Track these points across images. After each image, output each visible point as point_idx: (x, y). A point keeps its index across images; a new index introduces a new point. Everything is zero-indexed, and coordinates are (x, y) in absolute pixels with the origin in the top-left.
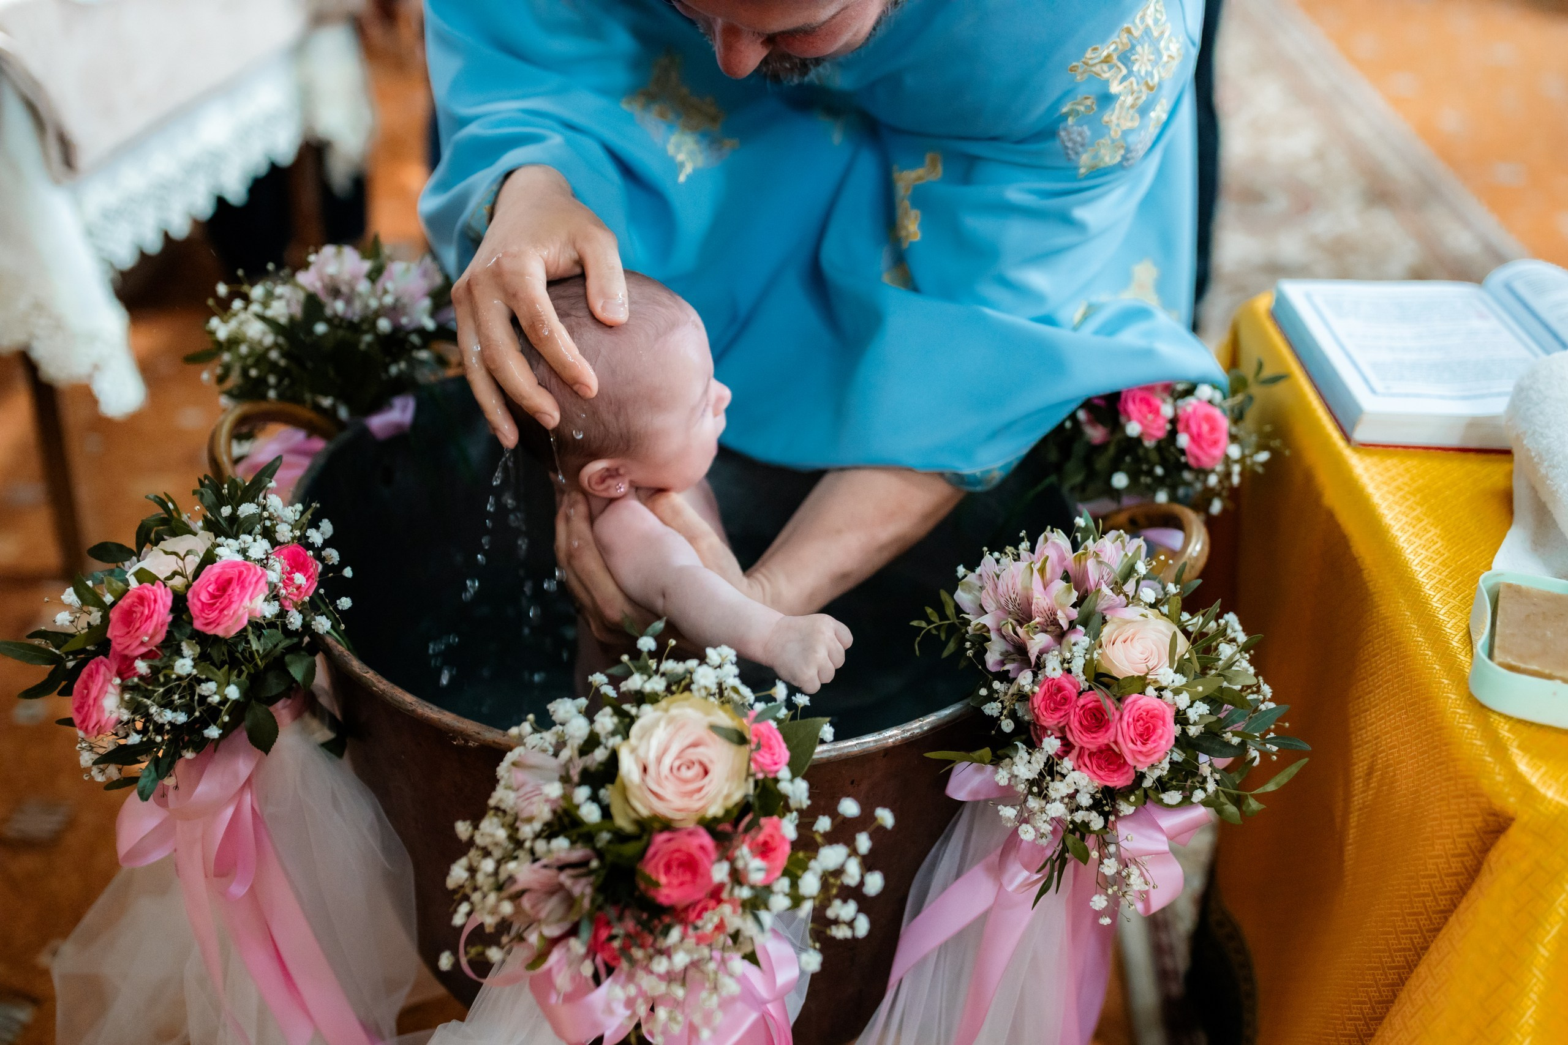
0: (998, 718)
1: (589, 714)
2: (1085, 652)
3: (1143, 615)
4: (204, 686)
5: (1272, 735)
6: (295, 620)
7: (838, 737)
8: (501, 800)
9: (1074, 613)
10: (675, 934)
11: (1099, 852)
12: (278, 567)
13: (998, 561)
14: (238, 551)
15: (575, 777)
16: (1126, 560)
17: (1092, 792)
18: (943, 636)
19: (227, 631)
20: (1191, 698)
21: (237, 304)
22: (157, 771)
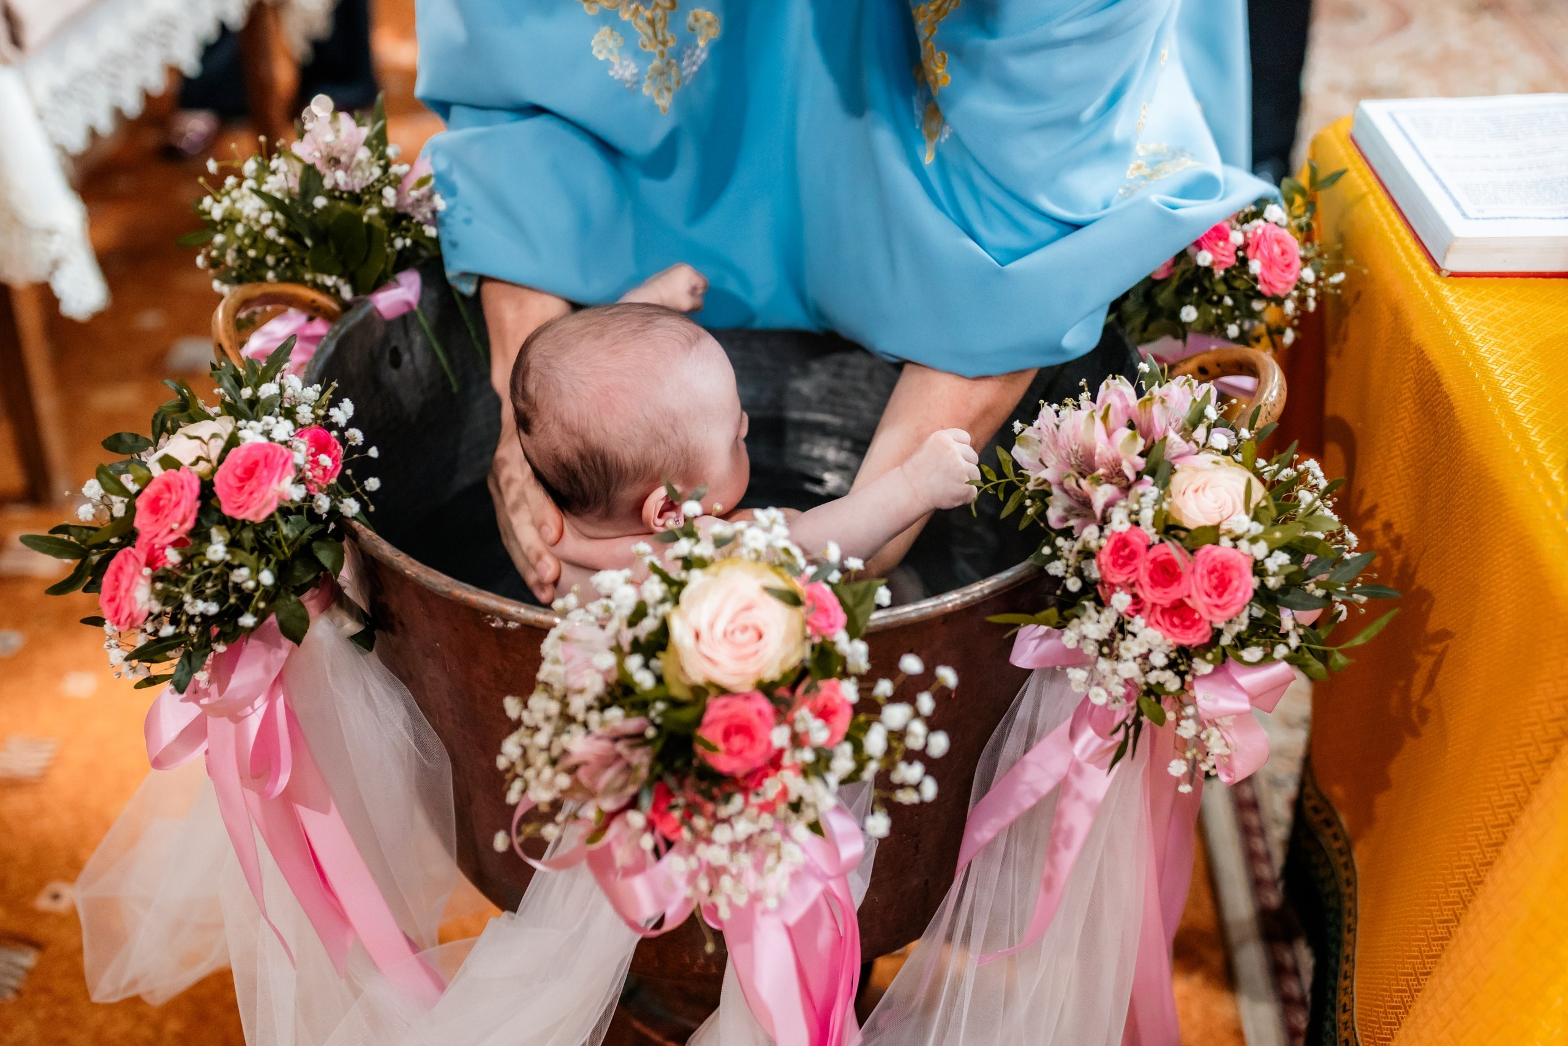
0: (1064, 578)
1: (636, 581)
2: (1153, 503)
3: (1214, 462)
4: (236, 572)
5: (1359, 585)
6: (323, 503)
7: (896, 602)
8: (550, 674)
9: (1141, 462)
10: (738, 800)
11: (1176, 714)
12: (303, 447)
13: (1057, 412)
14: (262, 434)
15: (626, 647)
16: (1194, 406)
17: (1167, 652)
18: (1001, 497)
19: (257, 514)
20: (1269, 547)
21: (230, 181)
22: (190, 664)
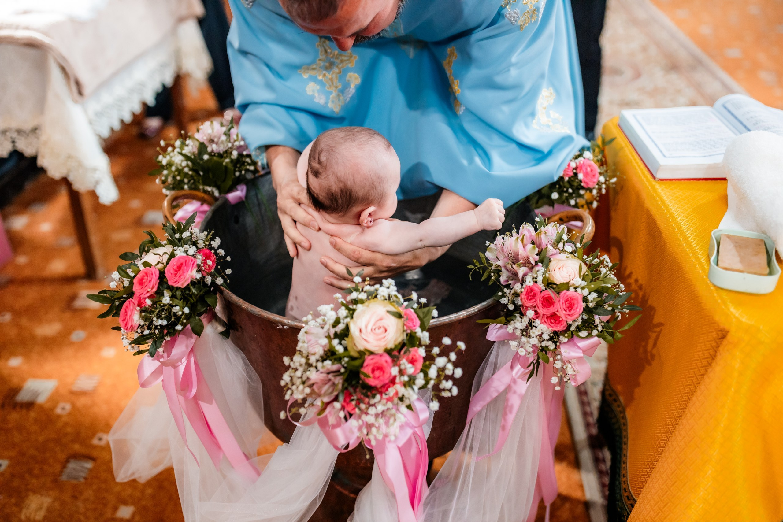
0: (507, 304)
1: (336, 309)
2: (542, 274)
3: (566, 257)
4: (174, 308)
5: (625, 305)
6: (209, 279)
7: (440, 315)
8: (301, 347)
9: (537, 258)
10: (378, 397)
11: (553, 358)
12: (200, 257)
13: (503, 238)
14: (184, 252)
15: (332, 336)
16: (558, 234)
17: (549, 333)
18: (481, 272)
19: (182, 285)
20: (589, 291)
21: (170, 149)
22: (156, 345)
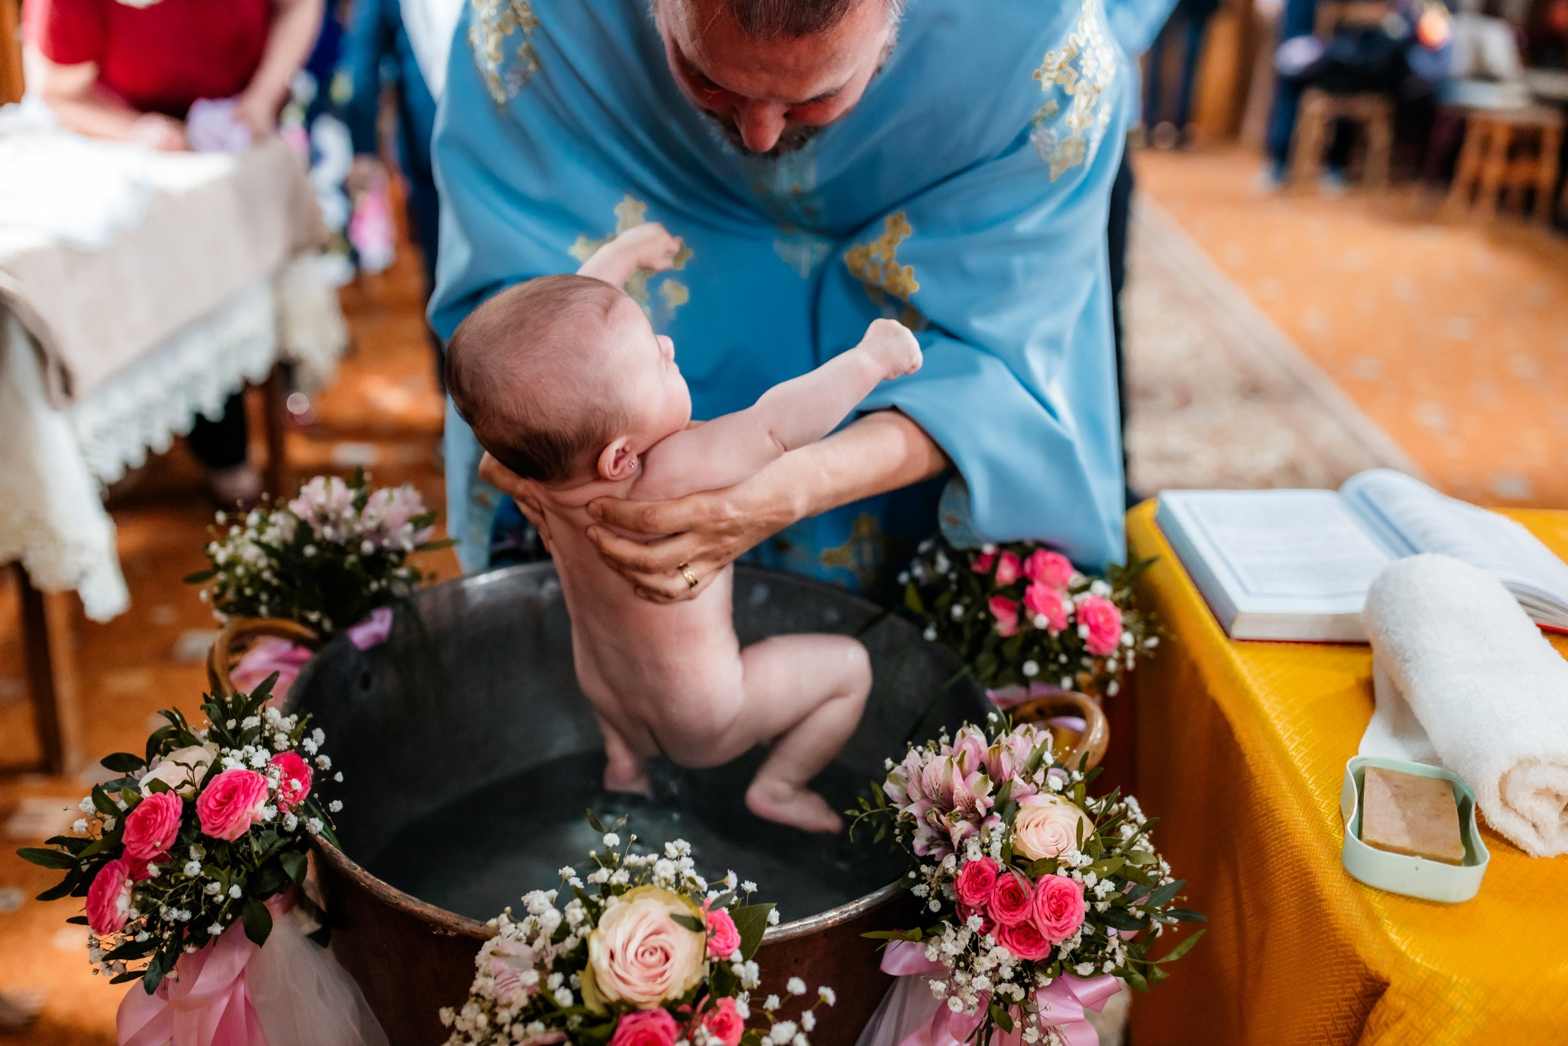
0: (926, 899)
1: (559, 904)
2: (1001, 836)
3: (1051, 802)
4: (209, 886)
5: (1172, 908)
6: (292, 822)
7: (783, 920)
8: (481, 987)
9: (991, 801)
11: (1021, 1021)
12: (277, 774)
14: (242, 761)
15: (549, 965)
16: (1035, 751)
17: (1014, 966)
18: (874, 824)
19: (232, 834)
20: (1097, 877)
21: (235, 530)
22: (165, 963)
